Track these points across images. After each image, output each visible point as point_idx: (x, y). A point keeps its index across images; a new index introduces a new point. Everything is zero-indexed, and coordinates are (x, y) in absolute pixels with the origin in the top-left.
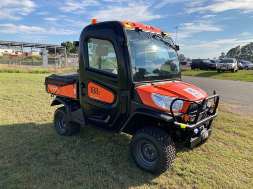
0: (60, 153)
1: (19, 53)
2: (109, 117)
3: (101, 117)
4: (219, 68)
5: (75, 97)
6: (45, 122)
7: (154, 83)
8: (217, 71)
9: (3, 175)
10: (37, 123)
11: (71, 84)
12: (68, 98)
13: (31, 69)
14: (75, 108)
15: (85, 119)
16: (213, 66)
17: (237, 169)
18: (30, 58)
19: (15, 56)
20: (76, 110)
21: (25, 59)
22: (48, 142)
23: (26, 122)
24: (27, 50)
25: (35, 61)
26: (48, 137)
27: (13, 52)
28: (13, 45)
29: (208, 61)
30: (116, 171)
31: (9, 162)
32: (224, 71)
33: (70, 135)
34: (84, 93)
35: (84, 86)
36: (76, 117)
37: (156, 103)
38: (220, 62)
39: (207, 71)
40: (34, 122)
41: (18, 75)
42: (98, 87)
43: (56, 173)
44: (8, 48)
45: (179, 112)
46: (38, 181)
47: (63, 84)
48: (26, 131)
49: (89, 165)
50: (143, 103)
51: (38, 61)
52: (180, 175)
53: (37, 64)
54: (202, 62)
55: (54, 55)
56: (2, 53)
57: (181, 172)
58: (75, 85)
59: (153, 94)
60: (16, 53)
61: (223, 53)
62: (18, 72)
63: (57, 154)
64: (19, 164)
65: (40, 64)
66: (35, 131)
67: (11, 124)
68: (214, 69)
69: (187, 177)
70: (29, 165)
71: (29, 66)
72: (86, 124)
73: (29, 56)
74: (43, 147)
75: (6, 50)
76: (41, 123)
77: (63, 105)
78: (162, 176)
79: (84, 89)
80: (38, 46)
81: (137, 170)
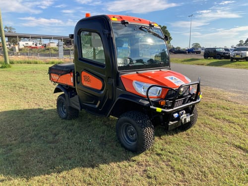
0: (58, 134)
1: (39, 45)
2: (99, 102)
3: (93, 102)
4: (232, 56)
5: (72, 85)
6: (51, 108)
7: (139, 72)
8: (230, 60)
9: (8, 150)
10: (45, 108)
11: (69, 73)
12: (67, 86)
13: (48, 60)
14: (73, 94)
15: (80, 104)
16: (227, 55)
17: (214, 151)
18: (48, 49)
19: (34, 48)
20: (73, 96)
21: (44, 51)
22: (50, 125)
23: (35, 108)
24: (46, 42)
25: (53, 52)
26: (51, 120)
27: (33, 44)
28: (34, 38)
29: (221, 50)
30: (102, 150)
31: (15, 140)
32: (238, 59)
33: (70, 119)
34: (79, 81)
35: (79, 74)
36: (73, 103)
37: (136, 90)
38: (234, 51)
39: (220, 60)
40: (42, 107)
41: (35, 66)
42: (90, 75)
43: (51, 149)
44: (29, 41)
45: (157, 98)
46: (35, 155)
47: (63, 73)
48: (33, 115)
49: (80, 144)
50: (125, 90)
51: (55, 52)
52: (158, 155)
53: (54, 55)
54: (215, 51)
55: (70, 46)
56: (23, 45)
57: (160, 152)
58: (72, 74)
59: (134, 81)
60: (36, 45)
61: (241, 41)
62: (36, 63)
63: (56, 135)
64: (23, 142)
65: (57, 55)
66: (41, 115)
67: (22, 109)
68: (228, 57)
69: (164, 156)
70: (30, 143)
71: (46, 58)
72: (82, 108)
73: (47, 47)
74: (45, 129)
75: (27, 42)
76: (47, 109)
77: (63, 93)
78: (142, 155)
79: (79, 77)
80: (56, 38)
81: (121, 149)
